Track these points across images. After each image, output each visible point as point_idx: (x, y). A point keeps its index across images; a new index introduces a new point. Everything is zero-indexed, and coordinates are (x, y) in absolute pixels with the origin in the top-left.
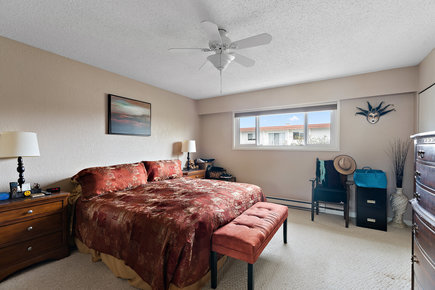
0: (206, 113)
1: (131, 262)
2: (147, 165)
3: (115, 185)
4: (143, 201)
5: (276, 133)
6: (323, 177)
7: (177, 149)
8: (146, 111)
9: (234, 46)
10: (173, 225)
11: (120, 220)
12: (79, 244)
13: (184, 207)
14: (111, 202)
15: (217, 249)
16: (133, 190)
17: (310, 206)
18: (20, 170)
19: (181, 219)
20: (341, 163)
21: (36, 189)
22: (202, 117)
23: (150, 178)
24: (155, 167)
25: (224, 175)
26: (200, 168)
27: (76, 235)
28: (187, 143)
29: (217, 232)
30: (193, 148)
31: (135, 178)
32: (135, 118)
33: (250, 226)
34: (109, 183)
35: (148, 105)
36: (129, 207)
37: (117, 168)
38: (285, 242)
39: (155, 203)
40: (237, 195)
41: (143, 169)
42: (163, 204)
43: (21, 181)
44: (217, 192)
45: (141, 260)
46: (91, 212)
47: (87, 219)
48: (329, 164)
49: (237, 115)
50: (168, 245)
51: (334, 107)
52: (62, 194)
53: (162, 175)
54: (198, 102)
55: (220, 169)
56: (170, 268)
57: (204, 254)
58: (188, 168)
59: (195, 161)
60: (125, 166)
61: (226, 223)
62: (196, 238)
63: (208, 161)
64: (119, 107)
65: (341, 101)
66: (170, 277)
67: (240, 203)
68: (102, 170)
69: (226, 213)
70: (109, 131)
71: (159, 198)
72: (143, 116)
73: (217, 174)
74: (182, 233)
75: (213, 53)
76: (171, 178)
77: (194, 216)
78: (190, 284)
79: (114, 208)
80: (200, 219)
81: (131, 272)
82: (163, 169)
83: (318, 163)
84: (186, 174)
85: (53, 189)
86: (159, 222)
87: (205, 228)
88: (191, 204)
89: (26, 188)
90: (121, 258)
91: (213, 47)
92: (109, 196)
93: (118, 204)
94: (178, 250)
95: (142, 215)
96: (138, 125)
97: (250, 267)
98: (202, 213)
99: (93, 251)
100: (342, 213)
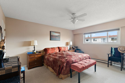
0: (75, 34)
1: (53, 68)
2: (59, 48)
3: (51, 52)
4: (56, 56)
5: (104, 38)
6: (113, 53)
7: (67, 44)
8: (59, 34)
9: (77, 17)
10: (61, 61)
11: (51, 59)
12: (44, 64)
13: (65, 58)
14: (50, 55)
15: (72, 68)
16: (55, 53)
17: (107, 62)
18: (34, 48)
19: (63, 60)
20: (121, 49)
21: (37, 52)
22: (74, 35)
23: (59, 51)
24: (60, 48)
25: (80, 51)
26: (74, 49)
27: (43, 62)
28: (70, 42)
29: (72, 64)
30: (71, 43)
31: (56, 51)
32: (56, 36)
33: (81, 64)
34: (50, 52)
35: (59, 33)
36: (53, 57)
37: (52, 48)
38: (95, 71)
39: (59, 56)
40: (80, 56)
41: (58, 49)
42: (60, 57)
43: (34, 50)
44: (74, 55)
45: (55, 68)
46: (46, 57)
47: (45, 59)
48: (116, 49)
49: (84, 34)
50: (60, 65)
51: (119, 29)
52: (41, 53)
53: (62, 50)
54: (73, 31)
55: (79, 50)
56: (60, 70)
57: (68, 69)
58: (70, 49)
59: (72, 47)
60: (53, 48)
61: (75, 63)
62: (66, 64)
63: (76, 47)
64: (53, 34)
65: (121, 27)
66: (60, 72)
67: (80, 58)
68: (49, 49)
69: (75, 60)
70: (50, 40)
71: (60, 55)
72: (58, 36)
73: (78, 51)
74: (63, 63)
75: (72, 19)
76: (65, 51)
77: (66, 60)
78: (65, 75)
79: (50, 57)
80: (68, 60)
81: (53, 71)
82: (63, 49)
83: (112, 49)
84: (69, 51)
85: (40, 52)
86: (58, 60)
87: (69, 63)
88: (66, 57)
89: (35, 51)
90: (51, 67)
91: (72, 18)
92: (50, 54)
93: (51, 56)
94: (62, 66)
95: (55, 58)
96: (57, 38)
97: (79, 73)
98: (69, 59)
99: (46, 66)
100: (120, 66)
